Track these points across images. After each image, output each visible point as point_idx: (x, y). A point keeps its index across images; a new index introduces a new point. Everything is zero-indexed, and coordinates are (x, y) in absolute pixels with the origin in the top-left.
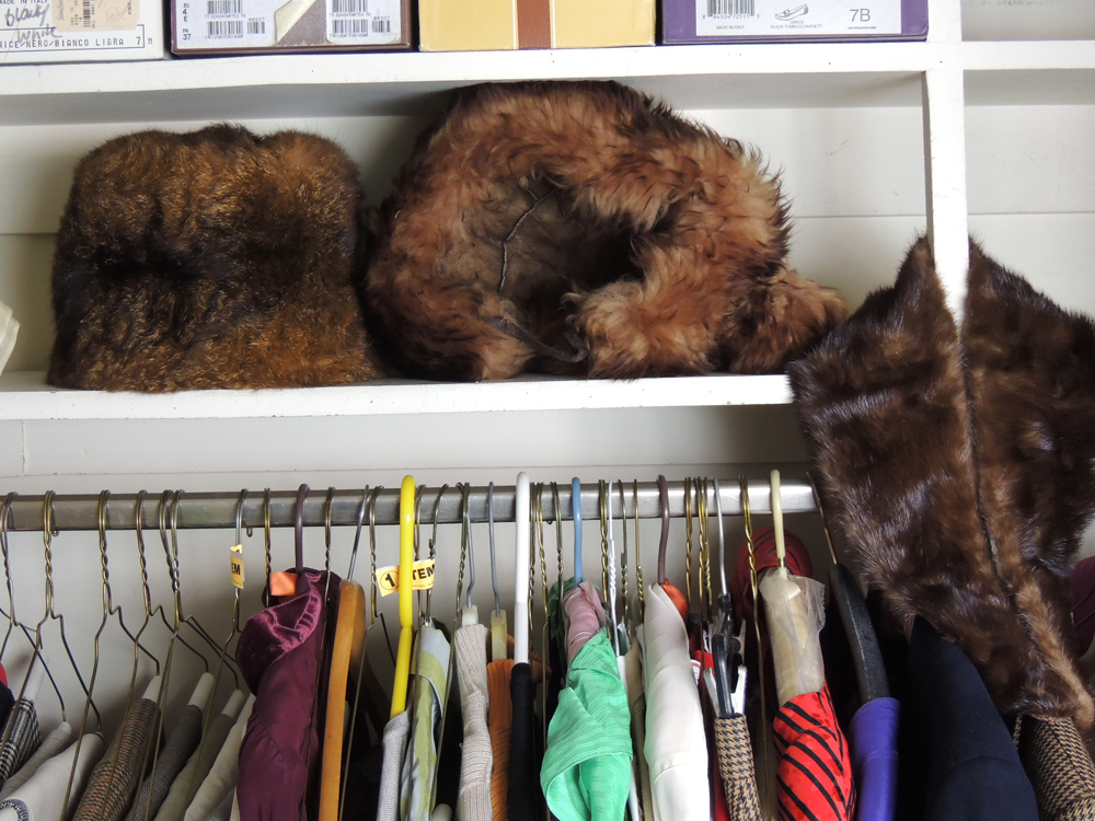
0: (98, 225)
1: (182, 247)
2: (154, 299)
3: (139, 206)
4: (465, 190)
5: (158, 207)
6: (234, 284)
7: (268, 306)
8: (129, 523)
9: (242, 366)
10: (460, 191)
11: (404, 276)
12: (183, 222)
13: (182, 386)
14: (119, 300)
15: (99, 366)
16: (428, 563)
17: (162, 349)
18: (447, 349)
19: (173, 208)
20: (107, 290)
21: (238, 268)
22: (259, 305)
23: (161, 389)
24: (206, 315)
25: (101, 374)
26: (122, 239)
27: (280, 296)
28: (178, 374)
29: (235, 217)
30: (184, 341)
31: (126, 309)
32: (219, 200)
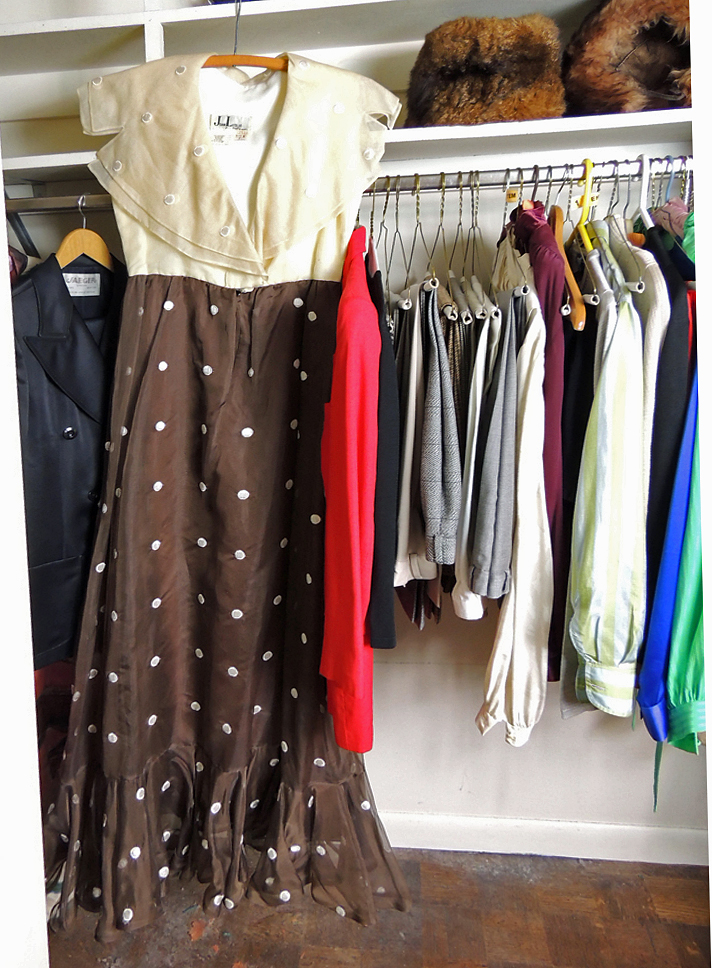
0: (443, 57)
1: (487, 61)
2: (472, 86)
3: (466, 45)
4: (620, 30)
5: (476, 43)
6: (513, 75)
7: (528, 84)
8: (455, 184)
9: (515, 110)
10: (618, 32)
11: (590, 71)
12: (490, 49)
13: (485, 121)
14: (455, 86)
15: (446, 116)
16: (597, 194)
17: (477, 105)
18: (612, 100)
19: (484, 44)
20: (447, 85)
21: (516, 67)
22: (525, 84)
23: (476, 123)
24: (498, 90)
25: (447, 119)
26: (455, 62)
27: (534, 79)
28: (484, 116)
29: (514, 45)
30: (488, 102)
31: (459, 90)
32: (506, 38)
